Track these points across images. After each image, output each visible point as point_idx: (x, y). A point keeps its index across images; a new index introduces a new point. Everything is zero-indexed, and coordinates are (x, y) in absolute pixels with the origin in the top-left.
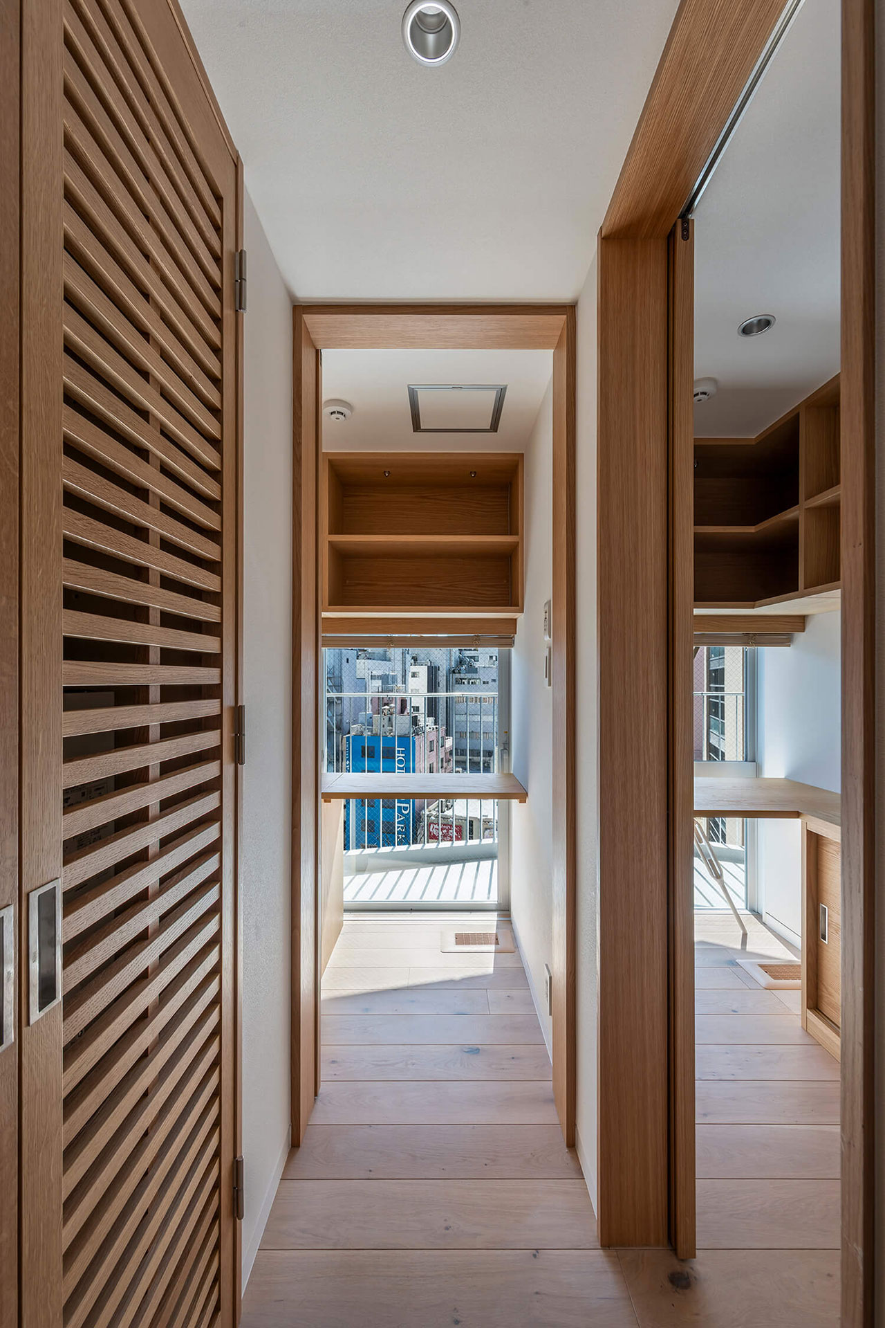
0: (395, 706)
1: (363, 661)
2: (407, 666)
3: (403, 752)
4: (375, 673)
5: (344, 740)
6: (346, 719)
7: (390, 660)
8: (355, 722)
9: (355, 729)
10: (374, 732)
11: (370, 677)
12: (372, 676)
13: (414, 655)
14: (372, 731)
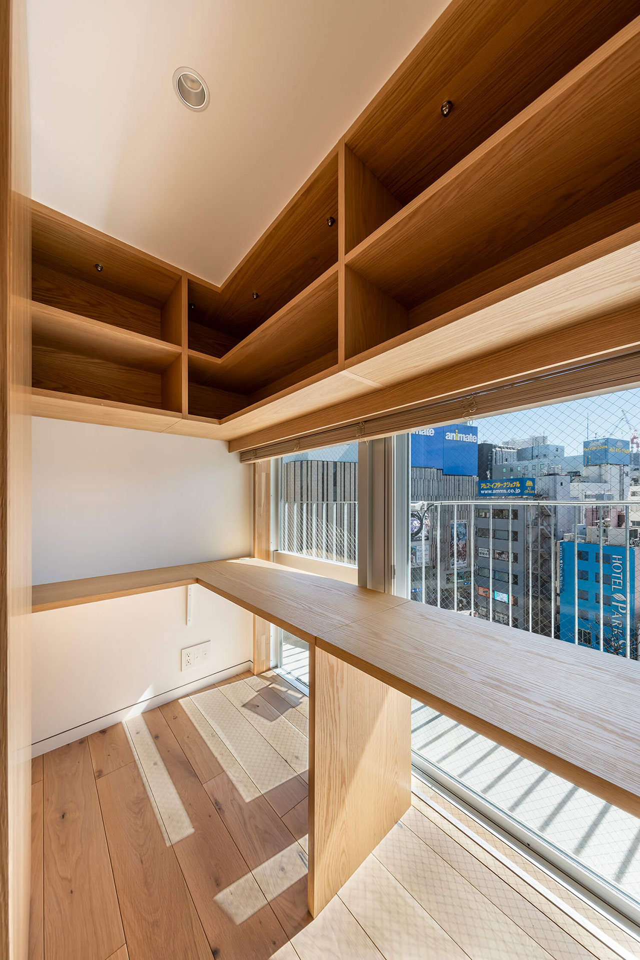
0: (612, 519)
1: (577, 484)
2: (625, 486)
3: (619, 559)
4: (589, 493)
5: (558, 544)
6: (560, 529)
7: (606, 482)
8: (569, 531)
9: (567, 536)
10: (587, 540)
11: (584, 497)
12: (585, 495)
13: (634, 477)
14: (585, 540)
